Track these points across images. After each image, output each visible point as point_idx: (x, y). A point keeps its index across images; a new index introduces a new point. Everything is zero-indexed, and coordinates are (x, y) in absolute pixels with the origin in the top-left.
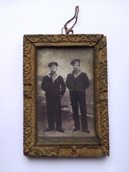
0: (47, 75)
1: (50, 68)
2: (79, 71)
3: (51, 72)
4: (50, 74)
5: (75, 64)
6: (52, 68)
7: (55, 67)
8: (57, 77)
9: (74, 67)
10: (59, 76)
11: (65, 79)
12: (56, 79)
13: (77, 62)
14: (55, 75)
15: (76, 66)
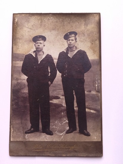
0: (30, 53)
1: (35, 43)
2: (75, 47)
3: (37, 48)
4: (34, 52)
5: (70, 39)
6: (38, 43)
7: (41, 42)
8: (44, 56)
9: (69, 42)
10: (48, 55)
11: (55, 59)
12: (42, 58)
13: (73, 35)
14: (41, 53)
15: (71, 41)
